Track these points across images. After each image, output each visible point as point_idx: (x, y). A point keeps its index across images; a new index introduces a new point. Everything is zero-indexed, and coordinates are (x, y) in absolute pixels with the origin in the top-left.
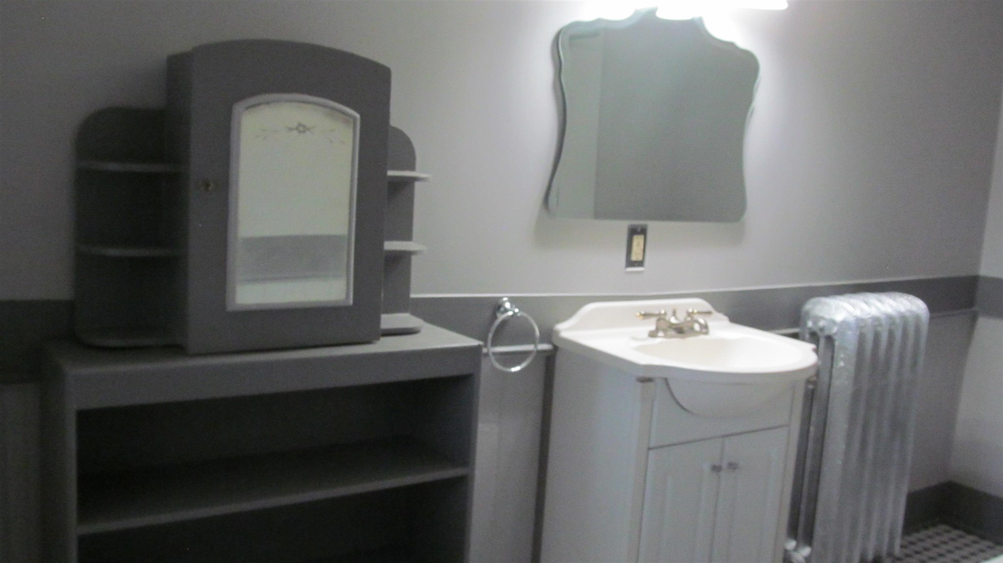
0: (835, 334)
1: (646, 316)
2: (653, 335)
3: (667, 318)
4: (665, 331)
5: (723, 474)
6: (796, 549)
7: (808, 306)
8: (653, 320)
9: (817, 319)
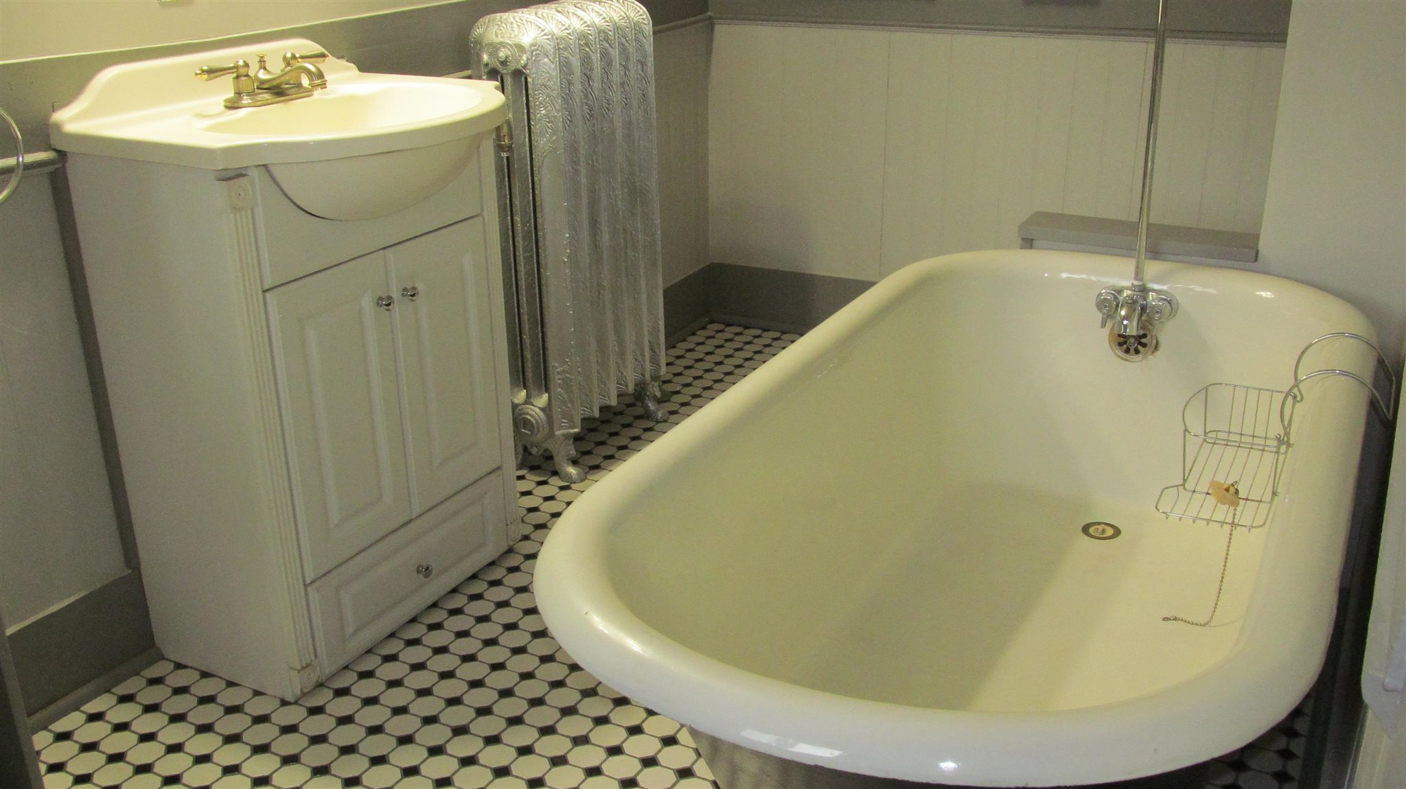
0: (525, 67)
1: (212, 72)
2: (232, 105)
3: (251, 73)
4: (251, 94)
5: (395, 307)
6: (528, 401)
7: (478, 31)
8: (230, 78)
9: (495, 48)
